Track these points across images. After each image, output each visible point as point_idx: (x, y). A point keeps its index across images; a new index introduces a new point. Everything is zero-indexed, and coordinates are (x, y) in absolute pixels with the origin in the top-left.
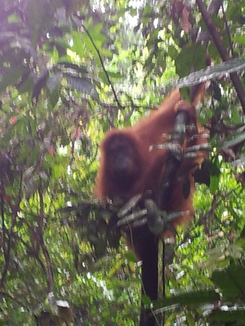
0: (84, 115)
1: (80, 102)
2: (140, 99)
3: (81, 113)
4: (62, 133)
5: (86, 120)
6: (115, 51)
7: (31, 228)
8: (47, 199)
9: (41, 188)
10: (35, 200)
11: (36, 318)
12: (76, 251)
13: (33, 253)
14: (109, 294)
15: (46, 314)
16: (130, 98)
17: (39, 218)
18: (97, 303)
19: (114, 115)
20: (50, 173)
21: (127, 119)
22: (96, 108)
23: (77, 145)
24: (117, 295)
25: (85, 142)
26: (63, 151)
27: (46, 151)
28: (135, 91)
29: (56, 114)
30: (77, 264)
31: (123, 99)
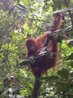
1: (22, 17)
2: (40, 18)
3: (22, 20)
4: (16, 26)
5: (24, 23)
6: (34, 3)
7: (4, 54)
8: (10, 45)
9: (8, 42)
10: (6, 45)
11: (4, 80)
12: (17, 62)
14: (26, 76)
15: (7, 79)
16: (37, 17)
17: (7, 51)
18: (22, 78)
19: (32, 22)
20: (11, 38)
21: (36, 23)
22: (27, 19)
23: (20, 30)
25: (23, 29)
26: (16, 31)
27: (11, 31)
28: (39, 16)
29: (15, 20)
30: (17, 65)
31: (35, 17)
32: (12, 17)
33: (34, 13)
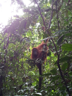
0: (29, 45)
1: (28, 43)
2: (38, 42)
3: (28, 45)
4: (25, 48)
5: (29, 46)
6: (34, 35)
7: (21, 64)
8: (24, 59)
9: (22, 57)
10: (22, 59)
11: (22, 79)
12: (29, 67)
13: (22, 68)
14: (34, 74)
15: (24, 78)
16: (36, 42)
17: (22, 62)
18: (32, 76)
19: (34, 45)
20: (24, 55)
21: (36, 46)
22: (31, 44)
23: (28, 50)
24: (36, 74)
25: (29, 50)
26: (26, 51)
27: (23, 51)
28: (37, 41)
29: (24, 45)
30: (29, 69)
31: (35, 42)
32: (23, 44)
33: (34, 41)
